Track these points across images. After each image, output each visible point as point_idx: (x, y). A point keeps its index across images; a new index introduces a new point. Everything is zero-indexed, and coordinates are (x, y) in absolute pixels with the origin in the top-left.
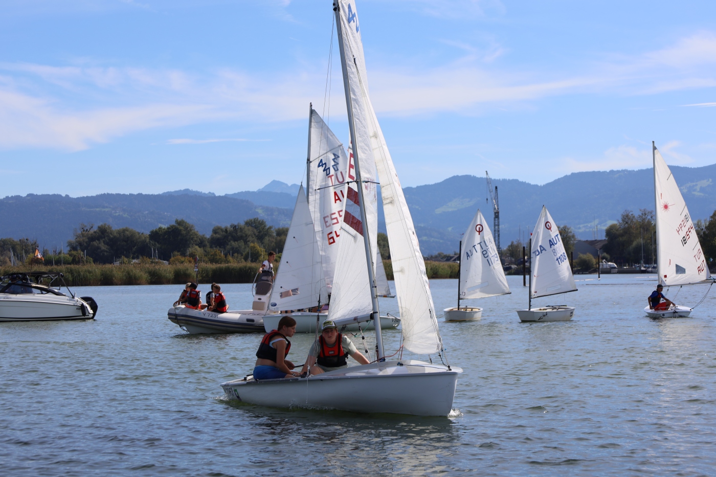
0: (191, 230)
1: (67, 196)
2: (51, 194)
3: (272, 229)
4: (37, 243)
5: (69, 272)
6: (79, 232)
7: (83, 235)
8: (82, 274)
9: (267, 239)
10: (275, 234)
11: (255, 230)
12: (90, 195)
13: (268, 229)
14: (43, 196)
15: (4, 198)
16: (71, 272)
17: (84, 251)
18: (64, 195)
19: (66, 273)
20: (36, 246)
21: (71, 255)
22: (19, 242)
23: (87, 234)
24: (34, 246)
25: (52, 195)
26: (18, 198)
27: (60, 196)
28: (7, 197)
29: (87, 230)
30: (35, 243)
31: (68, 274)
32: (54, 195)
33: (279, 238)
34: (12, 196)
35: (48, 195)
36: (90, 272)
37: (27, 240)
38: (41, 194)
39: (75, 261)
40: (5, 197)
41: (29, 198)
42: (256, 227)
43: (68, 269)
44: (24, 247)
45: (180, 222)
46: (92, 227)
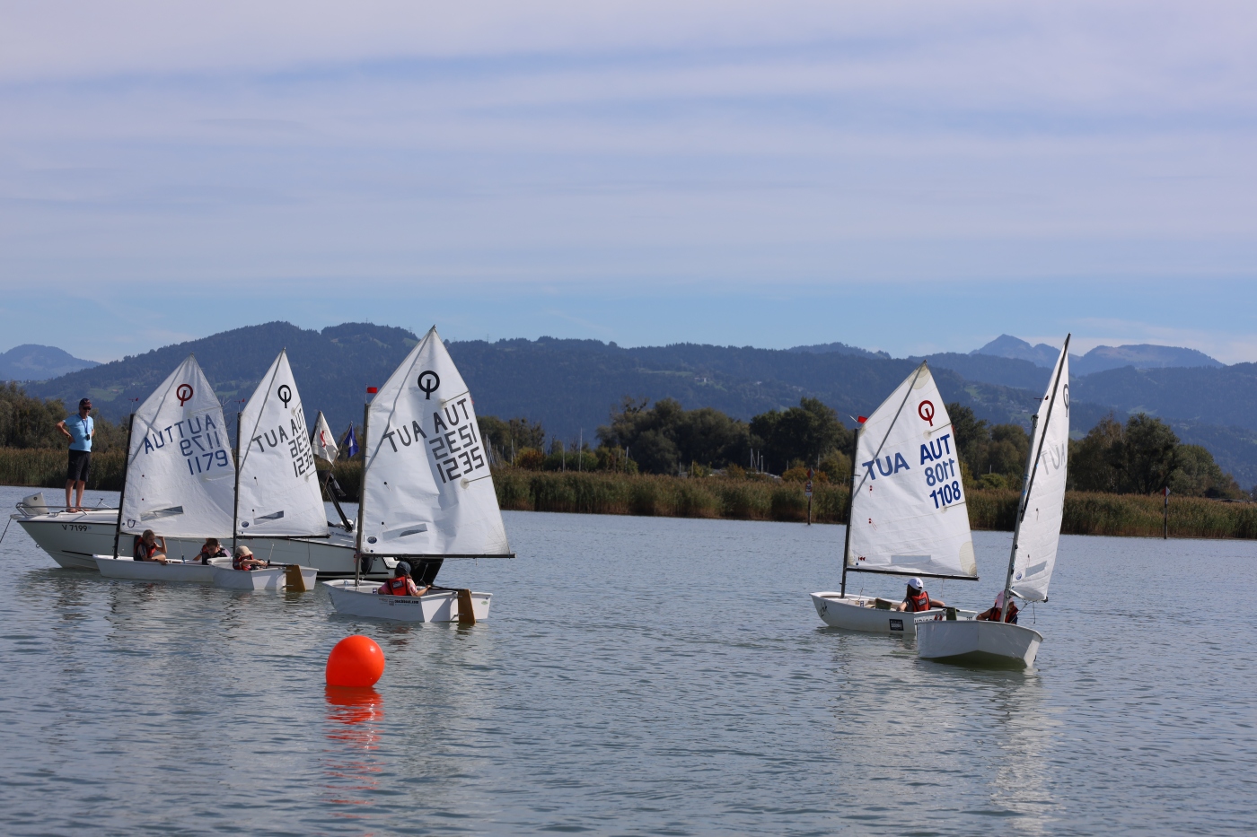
0: (829, 420)
1: (613, 344)
2: (583, 338)
3: (985, 427)
4: (542, 429)
5: (571, 485)
6: (619, 413)
7: (628, 420)
8: (595, 490)
10: (989, 436)
12: (655, 345)
13: (978, 425)
14: (568, 341)
15: (496, 343)
16: (574, 484)
17: (625, 449)
18: (606, 343)
19: (566, 485)
20: (539, 434)
21: (598, 454)
22: (509, 425)
23: (635, 417)
24: (535, 434)
25: (585, 341)
26: (521, 343)
27: (600, 343)
28: (503, 341)
29: (635, 409)
30: (538, 428)
31: (568, 488)
32: (590, 340)
33: (996, 444)
34: (512, 340)
35: (579, 341)
36: (610, 487)
37: (523, 421)
38: (564, 338)
39: (602, 464)
40: (498, 340)
41: (541, 344)
43: (569, 478)
44: (517, 435)
45: (810, 402)
46: (645, 404)
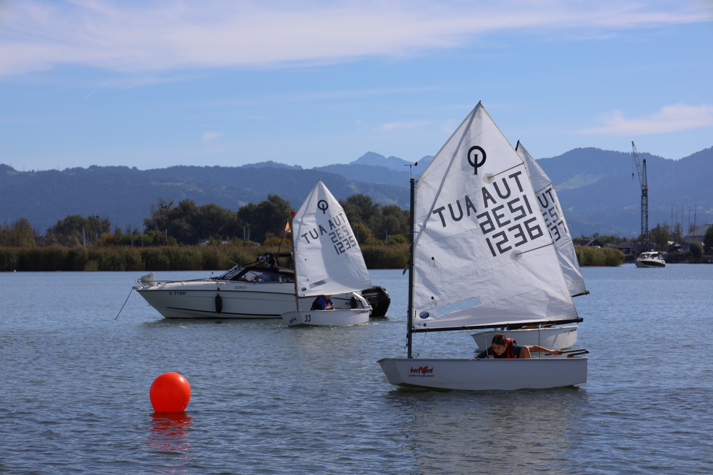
0: (286, 207)
1: (135, 168)
3: (379, 208)
4: (109, 221)
5: (166, 255)
6: (157, 208)
7: (162, 212)
8: (181, 256)
9: (372, 219)
10: (381, 213)
11: (359, 208)
13: (374, 206)
14: (107, 168)
15: (64, 171)
16: (168, 254)
17: (164, 231)
18: (131, 167)
21: (150, 236)
22: (88, 220)
23: (167, 211)
24: (106, 225)
25: (118, 167)
26: (79, 170)
27: (127, 168)
28: (66, 169)
29: (166, 206)
30: (107, 221)
31: (164, 256)
32: (121, 166)
33: (386, 217)
34: (72, 168)
35: (113, 167)
36: (190, 255)
37: (97, 217)
38: (105, 166)
40: (64, 169)
41: (91, 170)
42: (360, 205)
44: (94, 226)
45: (273, 198)
46: (172, 203)
